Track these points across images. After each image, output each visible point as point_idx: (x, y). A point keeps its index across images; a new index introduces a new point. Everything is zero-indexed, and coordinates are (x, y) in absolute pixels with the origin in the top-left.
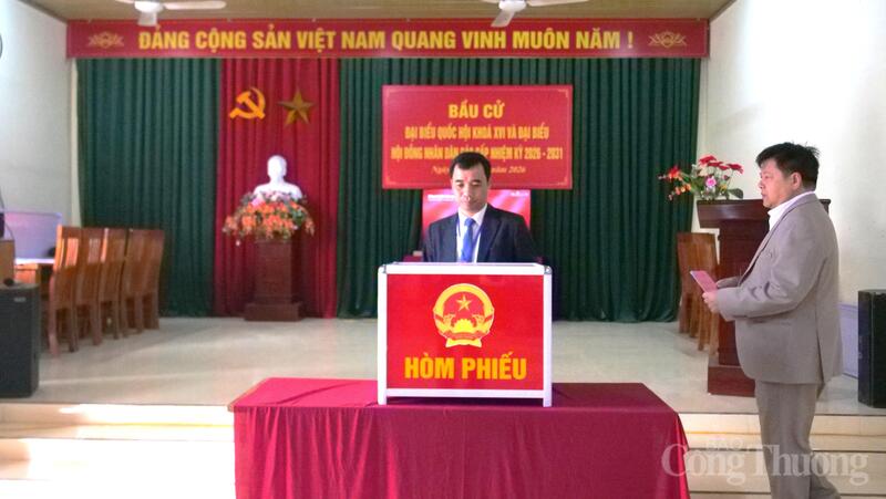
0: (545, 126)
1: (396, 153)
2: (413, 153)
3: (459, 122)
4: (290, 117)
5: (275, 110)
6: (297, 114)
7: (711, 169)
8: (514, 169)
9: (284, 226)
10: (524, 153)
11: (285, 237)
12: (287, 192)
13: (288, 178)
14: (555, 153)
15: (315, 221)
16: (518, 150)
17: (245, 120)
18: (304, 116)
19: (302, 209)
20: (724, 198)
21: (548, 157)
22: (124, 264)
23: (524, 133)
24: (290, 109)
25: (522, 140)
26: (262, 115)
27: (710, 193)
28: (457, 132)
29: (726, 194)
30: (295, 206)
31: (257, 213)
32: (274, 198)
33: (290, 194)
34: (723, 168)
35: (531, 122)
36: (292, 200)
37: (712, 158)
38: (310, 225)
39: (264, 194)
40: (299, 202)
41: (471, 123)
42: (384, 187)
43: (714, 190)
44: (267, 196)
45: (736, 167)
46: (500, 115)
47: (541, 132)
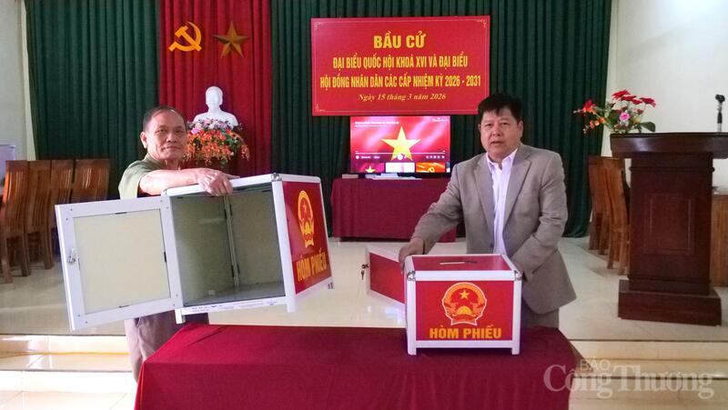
0: (464, 55)
1: (325, 82)
2: (341, 82)
3: (383, 53)
4: (226, 49)
5: (211, 42)
6: (231, 45)
7: (625, 103)
8: (435, 96)
9: (221, 152)
10: (444, 81)
11: (223, 163)
12: (224, 120)
13: (224, 108)
14: (473, 81)
15: (249, 147)
16: (439, 78)
17: (183, 53)
18: (238, 48)
19: (237, 136)
20: (636, 131)
21: (468, 85)
22: (72, 190)
23: (444, 62)
24: (226, 42)
25: (443, 68)
26: (199, 48)
27: (624, 127)
28: (381, 62)
29: (639, 128)
30: (231, 134)
31: (196, 141)
32: (211, 126)
33: (226, 122)
34: (637, 102)
35: (451, 53)
36: (229, 127)
37: (625, 92)
38: (245, 150)
39: (203, 123)
40: (235, 130)
41: (395, 53)
42: (314, 114)
43: (627, 124)
44: (205, 125)
45: (649, 101)
46: (422, 45)
47: (460, 61)
